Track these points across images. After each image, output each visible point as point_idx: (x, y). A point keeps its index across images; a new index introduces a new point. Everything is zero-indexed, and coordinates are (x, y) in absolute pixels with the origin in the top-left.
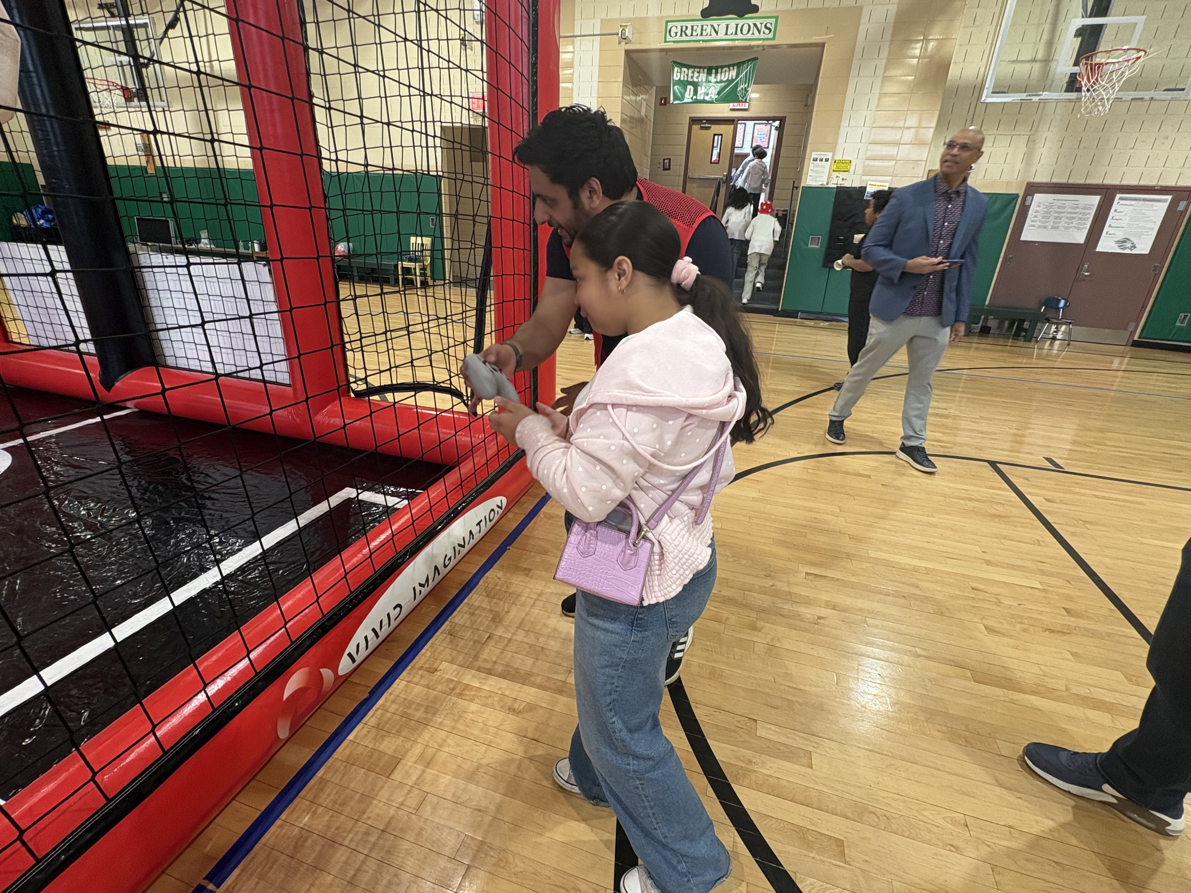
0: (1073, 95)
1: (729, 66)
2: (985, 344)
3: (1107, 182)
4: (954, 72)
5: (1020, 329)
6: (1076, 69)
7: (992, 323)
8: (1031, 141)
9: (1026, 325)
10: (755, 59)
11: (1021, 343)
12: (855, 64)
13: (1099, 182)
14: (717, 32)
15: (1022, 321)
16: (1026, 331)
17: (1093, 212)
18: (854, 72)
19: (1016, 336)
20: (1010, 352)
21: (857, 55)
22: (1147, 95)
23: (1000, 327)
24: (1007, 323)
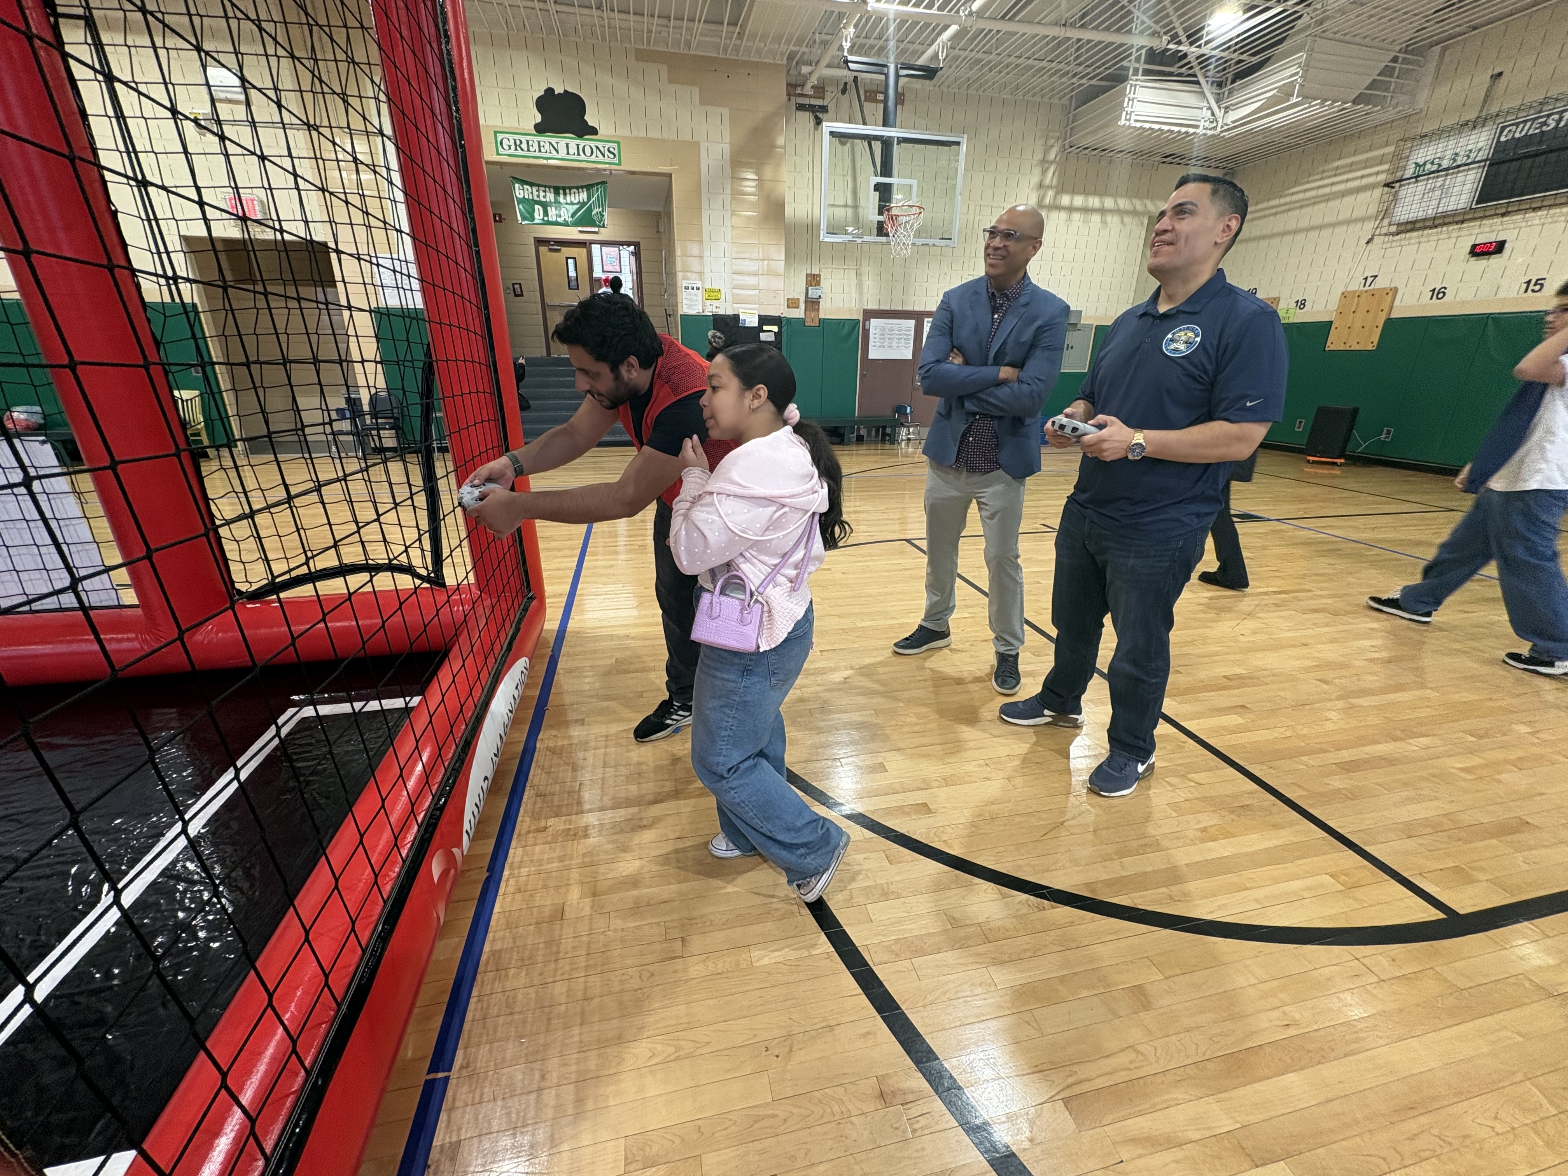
0: (883, 239)
1: (577, 188)
2: (863, 450)
3: (917, 308)
4: (789, 211)
5: (884, 434)
6: (881, 218)
7: (863, 432)
8: (859, 275)
9: (888, 430)
10: (604, 183)
11: (888, 446)
12: (704, 197)
13: (911, 308)
14: (557, 151)
15: (884, 428)
16: (889, 435)
17: (913, 333)
18: (704, 205)
19: (883, 441)
20: (882, 454)
21: (704, 189)
22: (931, 242)
23: (869, 435)
24: (873, 433)
